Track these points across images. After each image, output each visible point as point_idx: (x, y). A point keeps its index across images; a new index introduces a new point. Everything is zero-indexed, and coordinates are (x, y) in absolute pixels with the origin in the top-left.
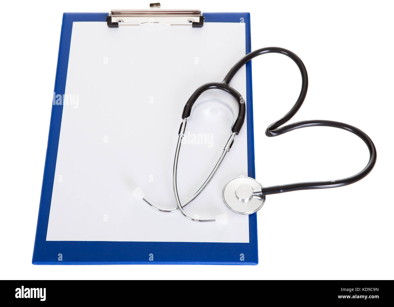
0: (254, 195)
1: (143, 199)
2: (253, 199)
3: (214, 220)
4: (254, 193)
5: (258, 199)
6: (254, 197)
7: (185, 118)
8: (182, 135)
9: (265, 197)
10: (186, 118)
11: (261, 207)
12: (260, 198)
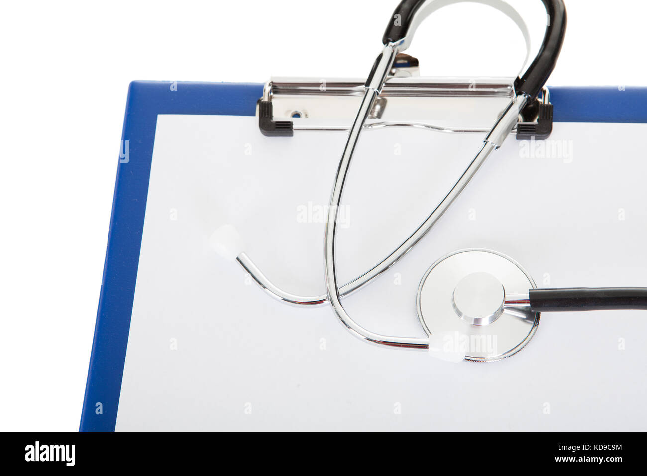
0: (506, 308)
1: (238, 259)
2: (502, 317)
3: (425, 346)
4: (507, 302)
5: (517, 317)
6: (506, 311)
7: (391, 44)
8: (376, 90)
9: (539, 315)
10: (393, 41)
11: (525, 341)
12: (524, 316)
